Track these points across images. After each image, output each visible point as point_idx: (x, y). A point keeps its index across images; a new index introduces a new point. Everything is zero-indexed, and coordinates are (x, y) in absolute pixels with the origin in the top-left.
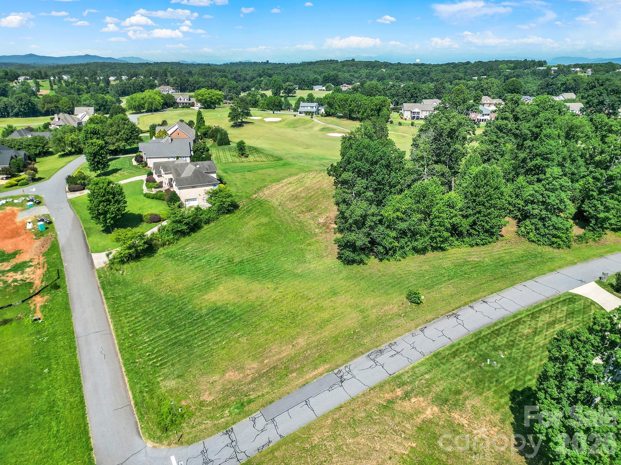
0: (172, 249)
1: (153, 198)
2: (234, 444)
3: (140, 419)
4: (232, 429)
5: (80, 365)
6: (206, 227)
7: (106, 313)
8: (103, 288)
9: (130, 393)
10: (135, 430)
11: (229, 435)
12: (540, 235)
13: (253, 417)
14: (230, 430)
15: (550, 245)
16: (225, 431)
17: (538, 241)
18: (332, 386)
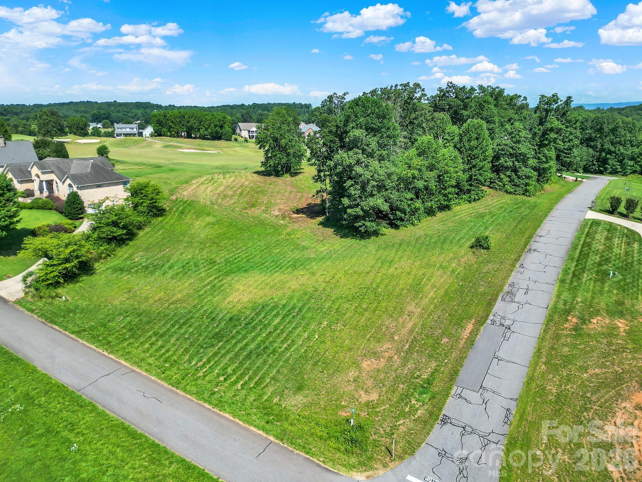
0: (114, 262)
1: (31, 208)
2: (468, 429)
3: (307, 453)
4: (444, 415)
5: (127, 424)
6: (141, 233)
7: (95, 350)
8: (52, 322)
9: (252, 428)
10: (319, 469)
11: (451, 423)
12: (515, 185)
13: (455, 395)
14: (445, 417)
15: (524, 194)
16: (439, 422)
17: (515, 191)
18: (504, 336)
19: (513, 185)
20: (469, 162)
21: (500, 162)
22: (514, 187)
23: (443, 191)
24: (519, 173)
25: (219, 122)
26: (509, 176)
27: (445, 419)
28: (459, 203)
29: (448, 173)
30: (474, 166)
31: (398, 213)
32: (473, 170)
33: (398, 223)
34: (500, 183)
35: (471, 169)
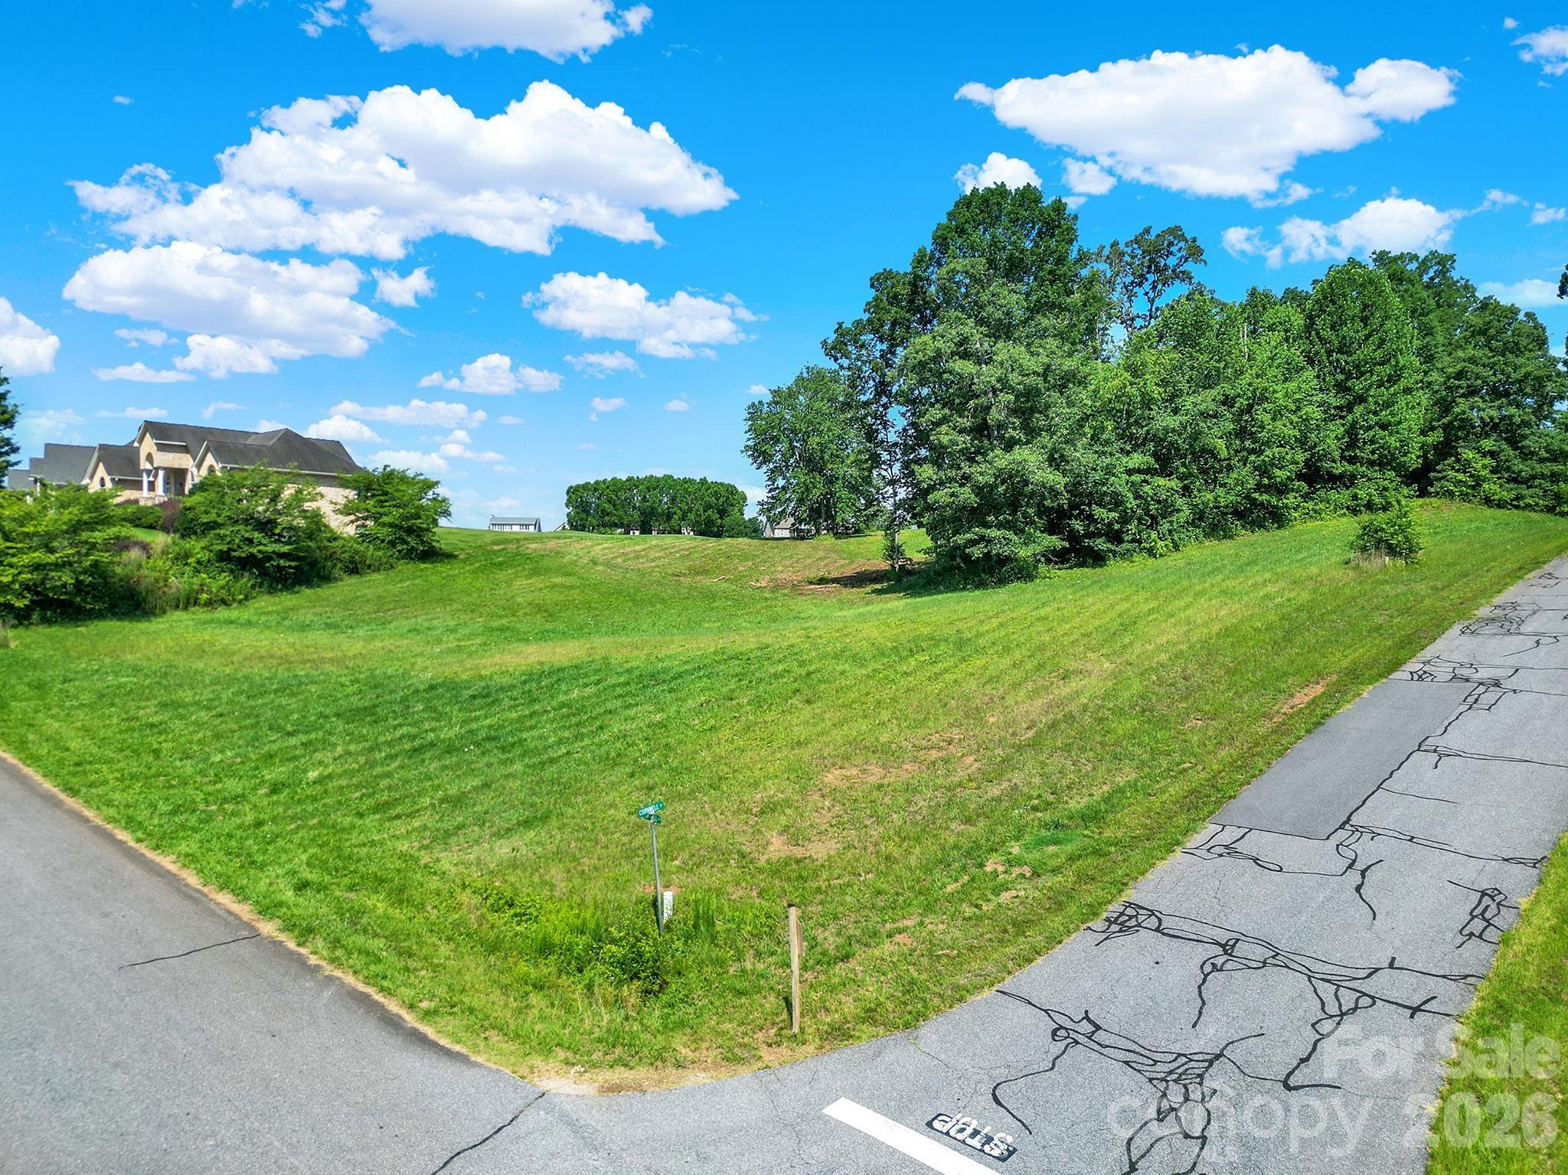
2: (1246, 950)
4: (1129, 905)
11: (1157, 930)
12: (1515, 480)
13: (1208, 846)
14: (1130, 911)
15: (1550, 510)
16: (1098, 924)
17: (1518, 498)
18: (1471, 700)
19: (1509, 481)
20: (1341, 388)
21: (1457, 410)
22: (1511, 485)
23: (1252, 458)
24: (1526, 443)
25: (717, 499)
26: (1492, 454)
27: (1131, 917)
28: (1315, 511)
29: (1263, 399)
30: (1361, 399)
31: (1099, 512)
32: (1358, 410)
33: (1101, 544)
34: (1461, 476)
35: (1350, 407)
